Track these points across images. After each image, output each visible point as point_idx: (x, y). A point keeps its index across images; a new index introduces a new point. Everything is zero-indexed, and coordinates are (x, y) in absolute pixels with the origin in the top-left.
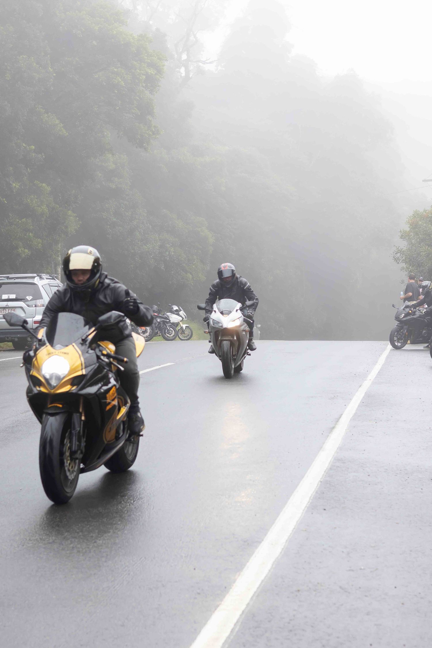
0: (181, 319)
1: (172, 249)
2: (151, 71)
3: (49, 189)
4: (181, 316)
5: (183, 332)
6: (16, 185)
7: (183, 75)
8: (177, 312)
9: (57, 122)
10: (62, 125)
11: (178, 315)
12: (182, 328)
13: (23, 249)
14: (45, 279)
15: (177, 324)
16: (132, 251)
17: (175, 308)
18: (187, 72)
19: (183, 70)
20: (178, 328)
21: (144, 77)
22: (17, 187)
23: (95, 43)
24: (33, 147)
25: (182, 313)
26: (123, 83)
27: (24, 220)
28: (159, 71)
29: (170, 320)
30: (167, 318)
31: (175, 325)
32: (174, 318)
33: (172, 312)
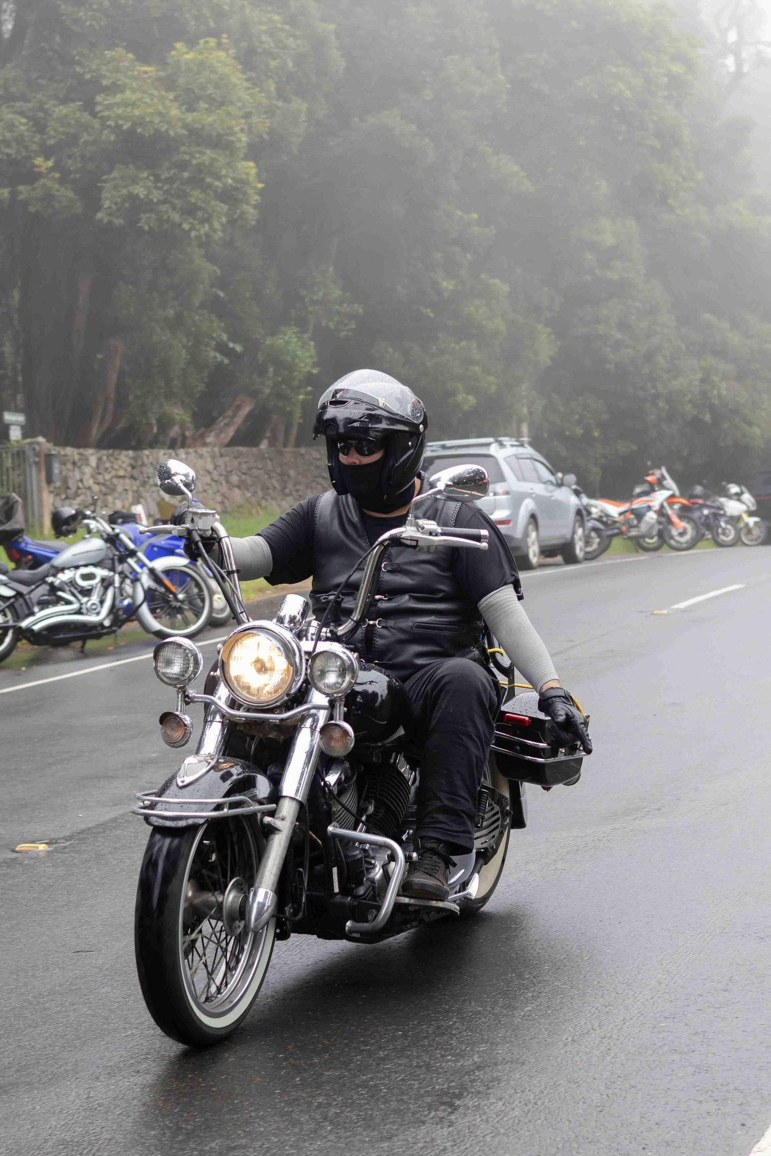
0: (744, 507)
1: (724, 385)
2: (677, 68)
3: (506, 288)
4: (744, 503)
5: (749, 531)
6: (447, 285)
7: (732, 69)
8: (738, 496)
9: (516, 168)
10: (523, 174)
11: (739, 500)
12: (747, 525)
13: (464, 395)
14: (508, 446)
15: (739, 518)
16: (653, 391)
17: (734, 489)
18: (739, 64)
19: (730, 61)
20: (741, 525)
21: (665, 80)
22: (451, 287)
23: (574, 24)
24: (475, 216)
25: (747, 497)
26: (628, 94)
27: (464, 343)
28: (690, 66)
29: (725, 512)
30: (720, 508)
31: (735, 520)
32: (733, 507)
33: (729, 497)
